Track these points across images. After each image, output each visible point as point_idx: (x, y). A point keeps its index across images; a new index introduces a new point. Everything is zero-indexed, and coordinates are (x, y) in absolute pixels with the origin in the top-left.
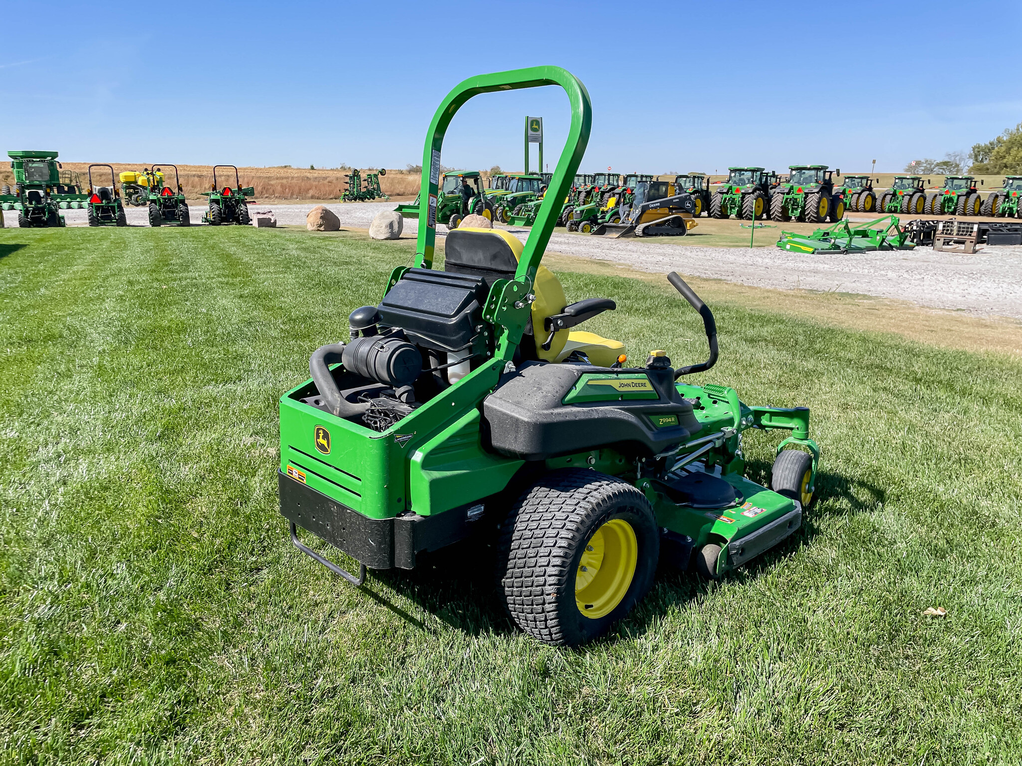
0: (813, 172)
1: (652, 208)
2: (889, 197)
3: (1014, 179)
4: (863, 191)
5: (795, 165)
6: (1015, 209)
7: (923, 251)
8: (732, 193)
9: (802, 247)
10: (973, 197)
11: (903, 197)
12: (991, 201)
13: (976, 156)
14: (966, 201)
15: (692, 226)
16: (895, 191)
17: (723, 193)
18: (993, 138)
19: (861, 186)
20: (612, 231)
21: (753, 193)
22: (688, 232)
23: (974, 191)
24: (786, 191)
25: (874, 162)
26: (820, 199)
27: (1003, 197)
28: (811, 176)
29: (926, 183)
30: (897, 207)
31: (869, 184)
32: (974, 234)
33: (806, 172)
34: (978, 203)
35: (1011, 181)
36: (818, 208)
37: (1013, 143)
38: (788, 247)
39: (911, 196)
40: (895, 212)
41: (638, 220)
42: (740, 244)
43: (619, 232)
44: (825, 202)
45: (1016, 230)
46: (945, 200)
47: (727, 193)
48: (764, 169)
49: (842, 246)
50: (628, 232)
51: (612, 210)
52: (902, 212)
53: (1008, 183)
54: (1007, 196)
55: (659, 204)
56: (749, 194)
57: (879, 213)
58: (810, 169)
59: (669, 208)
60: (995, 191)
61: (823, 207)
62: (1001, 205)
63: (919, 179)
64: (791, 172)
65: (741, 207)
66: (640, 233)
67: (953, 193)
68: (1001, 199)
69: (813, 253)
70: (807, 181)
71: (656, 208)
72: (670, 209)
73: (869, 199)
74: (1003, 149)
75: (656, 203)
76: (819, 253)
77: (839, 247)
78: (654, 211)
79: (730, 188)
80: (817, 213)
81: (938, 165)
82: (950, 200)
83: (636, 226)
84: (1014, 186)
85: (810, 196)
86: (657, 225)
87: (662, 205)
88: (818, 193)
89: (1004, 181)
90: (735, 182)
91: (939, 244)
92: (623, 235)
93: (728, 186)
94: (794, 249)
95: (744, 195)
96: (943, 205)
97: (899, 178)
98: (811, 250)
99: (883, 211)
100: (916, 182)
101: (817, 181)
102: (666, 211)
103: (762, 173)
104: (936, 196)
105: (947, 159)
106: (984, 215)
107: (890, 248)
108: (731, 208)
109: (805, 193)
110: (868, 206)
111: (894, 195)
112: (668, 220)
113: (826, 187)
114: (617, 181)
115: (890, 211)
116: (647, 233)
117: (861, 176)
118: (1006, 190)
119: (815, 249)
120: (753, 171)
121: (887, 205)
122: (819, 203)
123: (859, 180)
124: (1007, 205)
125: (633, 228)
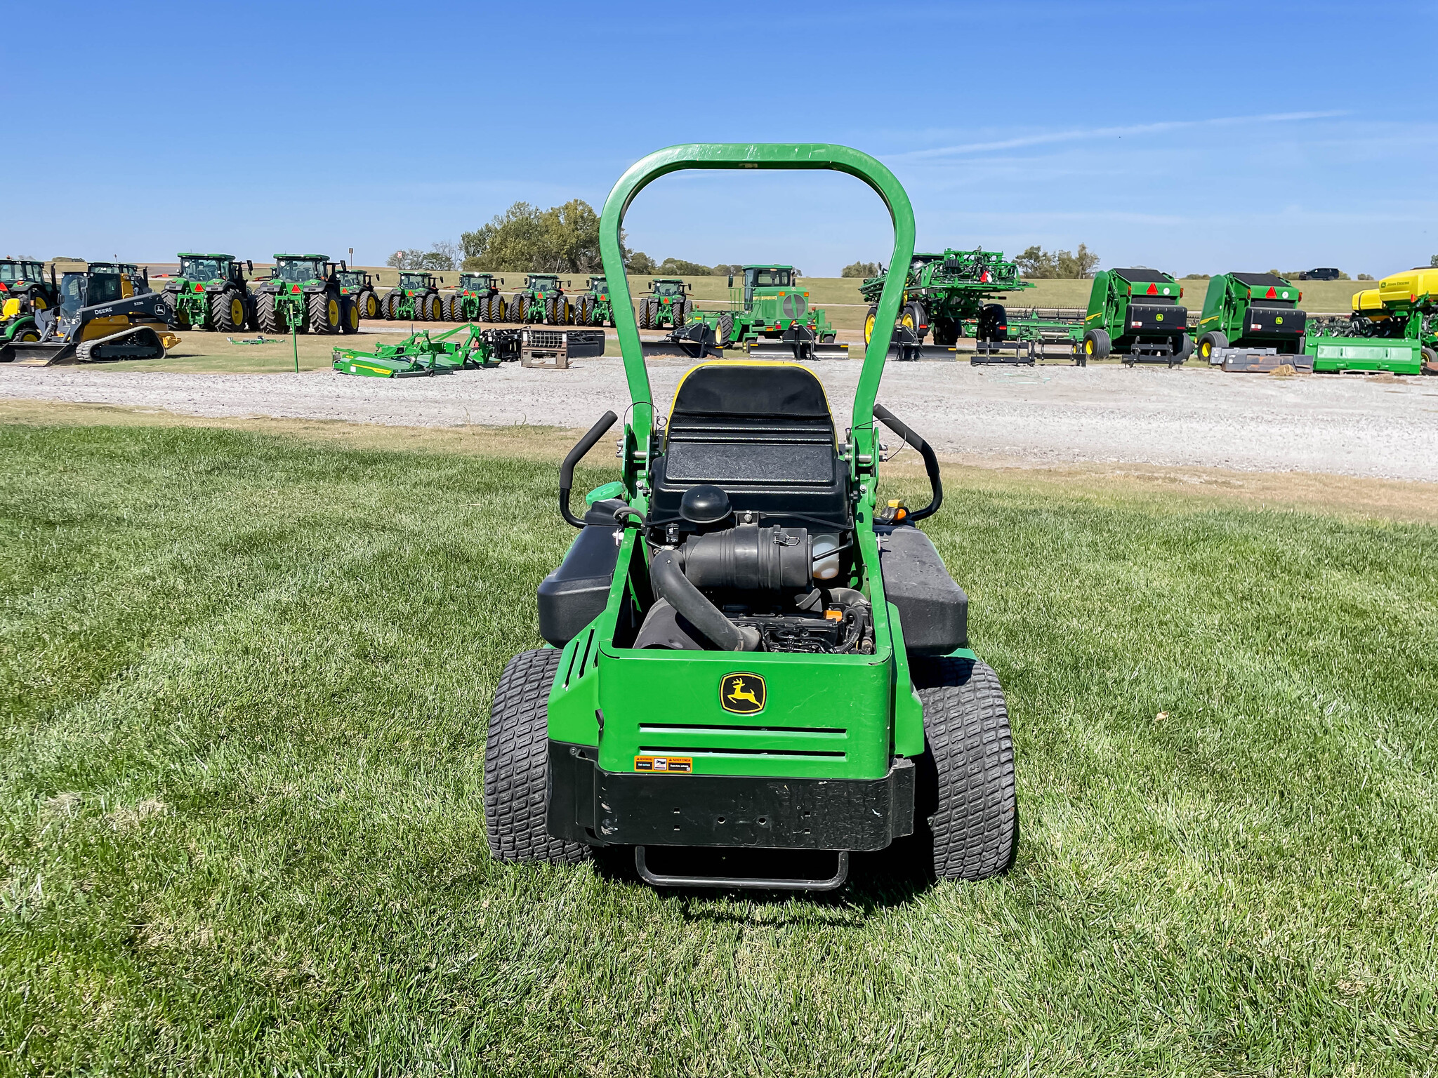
0: (310, 264)
1: (99, 316)
2: (397, 299)
3: (536, 277)
4: (362, 291)
5: (281, 253)
6: (544, 313)
7: (510, 368)
8: (190, 291)
9: (375, 369)
10: (496, 299)
11: (415, 298)
12: (516, 304)
13: (467, 248)
14: (489, 305)
15: (173, 343)
16: (403, 292)
17: (176, 292)
18: (482, 226)
19: (358, 284)
20: (28, 356)
21: (225, 291)
22: (169, 352)
23: (495, 292)
24: (277, 290)
25: (351, 251)
26: (328, 301)
27: (529, 300)
28: (307, 270)
29: (438, 281)
30: (409, 312)
31: (367, 281)
32: (564, 345)
33: (299, 263)
34: (502, 307)
35: (534, 280)
36: (326, 314)
37: (507, 233)
38: (353, 369)
39: (425, 298)
40: (408, 318)
41: (78, 336)
42: (279, 368)
43: (48, 356)
44: (334, 306)
45: (591, 339)
46: (465, 304)
47: (183, 291)
48: (234, 258)
49: (425, 365)
50: (65, 356)
51: (16, 319)
52: (416, 319)
53: (531, 283)
54: (533, 298)
55: (110, 310)
56: (219, 293)
57: (388, 319)
58: (304, 259)
59: (129, 316)
60: (519, 292)
61: (333, 313)
62: (529, 310)
63: (429, 276)
64: (278, 264)
65: (209, 312)
66: (87, 356)
67: (472, 294)
68: (527, 302)
69: (392, 376)
70: (304, 275)
71: (105, 315)
72: (131, 318)
73: (372, 301)
74: (498, 240)
75: (105, 307)
76: (400, 376)
77: (421, 367)
78: (103, 321)
79: (186, 285)
80: (327, 321)
81: (425, 257)
82: (471, 303)
83: (76, 345)
84: (538, 286)
85: (312, 297)
86: (112, 342)
87: (117, 310)
88: (323, 293)
89: (526, 280)
90: (191, 275)
91: (527, 357)
92: (56, 361)
93: (181, 281)
94: (360, 372)
95: (211, 295)
96: (464, 309)
97: (404, 275)
98: (389, 372)
99: (392, 318)
100: (426, 280)
101: (318, 277)
102: (125, 320)
103: (231, 263)
104: (453, 298)
105: (435, 251)
106: (511, 321)
107: (475, 366)
108: (194, 315)
109: (305, 293)
110: (372, 311)
111: (403, 296)
112: (131, 334)
113: (332, 286)
114: (40, 274)
115: (402, 318)
116: (98, 355)
117: (356, 270)
118: (530, 291)
119: (394, 371)
120: (219, 259)
121: (397, 311)
122: (326, 307)
123: (354, 276)
124: (535, 309)
125: (71, 349)
